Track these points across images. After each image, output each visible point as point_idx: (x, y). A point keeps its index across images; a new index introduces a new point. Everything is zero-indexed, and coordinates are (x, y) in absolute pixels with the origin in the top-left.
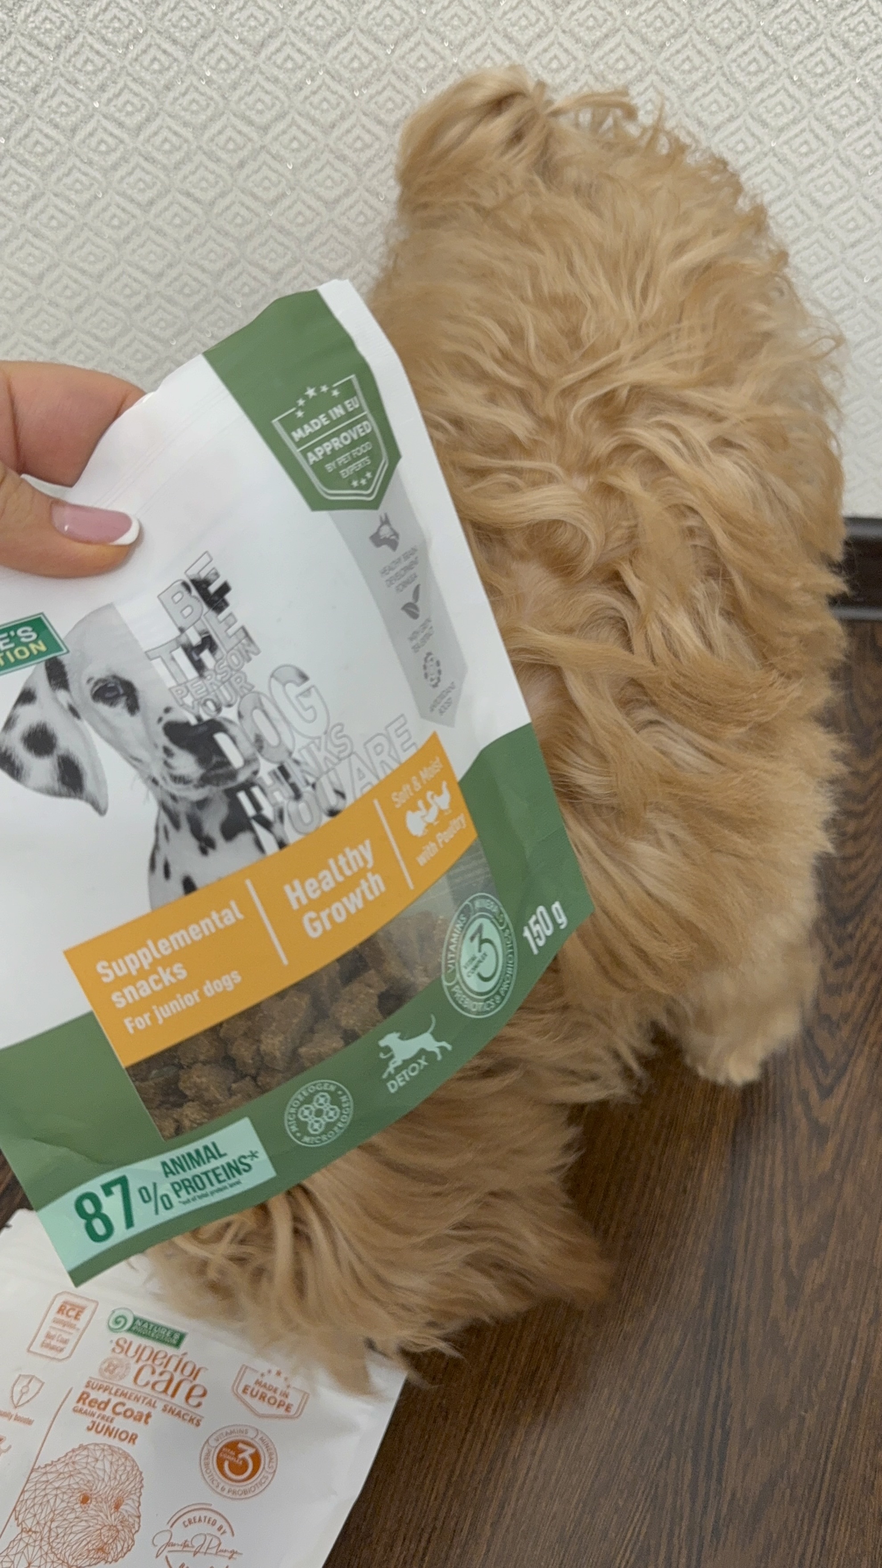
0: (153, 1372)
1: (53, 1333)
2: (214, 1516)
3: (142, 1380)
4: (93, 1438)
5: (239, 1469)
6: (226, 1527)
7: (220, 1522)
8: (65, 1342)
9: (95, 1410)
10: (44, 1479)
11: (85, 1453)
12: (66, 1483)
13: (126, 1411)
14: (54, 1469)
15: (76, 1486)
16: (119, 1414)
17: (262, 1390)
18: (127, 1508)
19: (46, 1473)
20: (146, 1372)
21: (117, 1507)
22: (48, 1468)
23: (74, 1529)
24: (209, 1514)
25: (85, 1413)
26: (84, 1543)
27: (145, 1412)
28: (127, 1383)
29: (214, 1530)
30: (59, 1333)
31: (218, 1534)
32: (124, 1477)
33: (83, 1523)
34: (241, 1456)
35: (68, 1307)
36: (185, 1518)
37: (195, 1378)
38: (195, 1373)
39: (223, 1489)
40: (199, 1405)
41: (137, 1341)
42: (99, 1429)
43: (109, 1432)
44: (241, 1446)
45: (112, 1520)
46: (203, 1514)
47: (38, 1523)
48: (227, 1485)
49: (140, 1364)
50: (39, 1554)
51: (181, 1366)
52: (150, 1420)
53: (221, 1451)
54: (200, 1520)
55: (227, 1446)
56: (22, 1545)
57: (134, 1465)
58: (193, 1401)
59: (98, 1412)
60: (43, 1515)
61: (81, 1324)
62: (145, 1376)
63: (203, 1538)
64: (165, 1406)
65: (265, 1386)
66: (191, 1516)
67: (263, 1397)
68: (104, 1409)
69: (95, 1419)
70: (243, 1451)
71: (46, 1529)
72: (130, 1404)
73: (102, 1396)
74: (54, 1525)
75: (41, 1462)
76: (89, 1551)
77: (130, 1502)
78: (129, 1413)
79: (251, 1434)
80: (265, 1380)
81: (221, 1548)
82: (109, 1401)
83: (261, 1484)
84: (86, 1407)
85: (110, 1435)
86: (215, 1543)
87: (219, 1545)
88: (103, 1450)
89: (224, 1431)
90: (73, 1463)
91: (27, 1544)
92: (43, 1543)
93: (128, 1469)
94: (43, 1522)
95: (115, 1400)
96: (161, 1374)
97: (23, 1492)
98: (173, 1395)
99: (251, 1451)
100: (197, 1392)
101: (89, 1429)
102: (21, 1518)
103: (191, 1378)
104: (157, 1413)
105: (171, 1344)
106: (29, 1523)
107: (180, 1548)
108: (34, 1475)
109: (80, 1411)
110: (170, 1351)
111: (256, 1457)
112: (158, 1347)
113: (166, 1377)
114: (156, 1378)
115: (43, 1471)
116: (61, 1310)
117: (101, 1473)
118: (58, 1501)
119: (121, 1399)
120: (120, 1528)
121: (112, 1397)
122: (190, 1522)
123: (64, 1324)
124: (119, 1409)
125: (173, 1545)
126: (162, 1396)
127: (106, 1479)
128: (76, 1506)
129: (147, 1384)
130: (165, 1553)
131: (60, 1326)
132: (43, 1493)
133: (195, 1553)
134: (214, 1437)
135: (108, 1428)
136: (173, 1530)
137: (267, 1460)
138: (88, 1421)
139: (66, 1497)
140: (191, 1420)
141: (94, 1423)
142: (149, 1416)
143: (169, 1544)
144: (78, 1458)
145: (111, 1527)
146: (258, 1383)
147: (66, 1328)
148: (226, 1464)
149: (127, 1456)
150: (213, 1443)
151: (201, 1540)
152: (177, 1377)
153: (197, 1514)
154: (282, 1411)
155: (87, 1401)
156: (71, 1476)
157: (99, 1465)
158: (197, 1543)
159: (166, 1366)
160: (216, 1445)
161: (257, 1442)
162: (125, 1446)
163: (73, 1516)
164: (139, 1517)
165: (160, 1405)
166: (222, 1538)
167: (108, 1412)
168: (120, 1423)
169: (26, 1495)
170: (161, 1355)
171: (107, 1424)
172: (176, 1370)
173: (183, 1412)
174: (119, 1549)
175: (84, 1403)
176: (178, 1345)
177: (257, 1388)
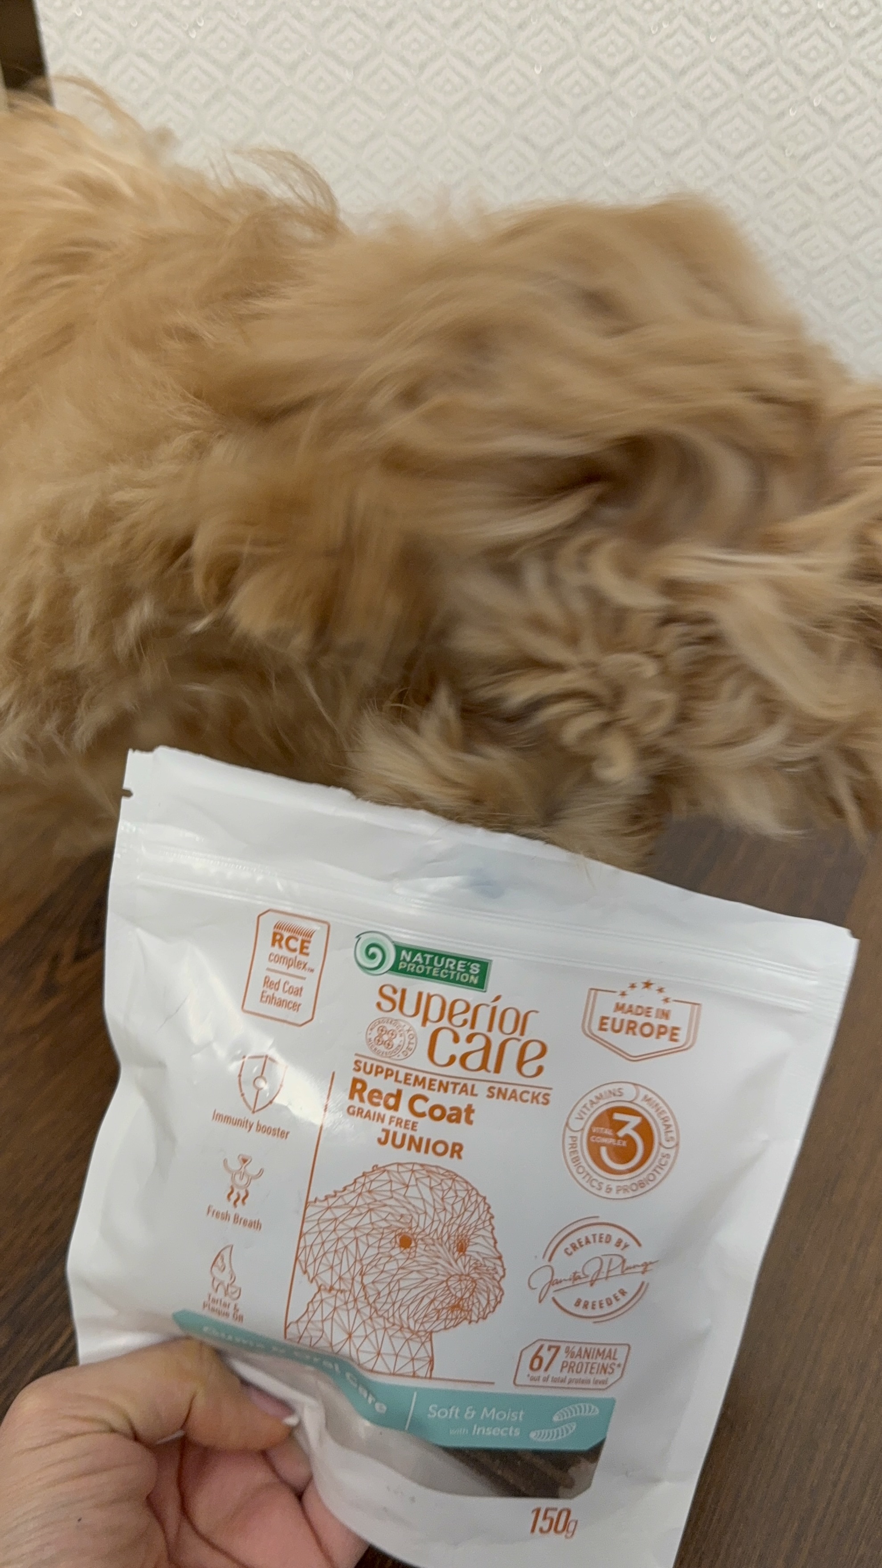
0: (456, 1039)
1: (274, 978)
2: (606, 1231)
3: (441, 1056)
4: (389, 1155)
5: (624, 1153)
6: (626, 1239)
7: (616, 1234)
8: (298, 992)
9: (381, 1109)
10: (329, 1215)
11: (385, 1176)
12: (366, 1220)
13: (433, 1109)
14: (340, 1202)
15: (384, 1224)
16: (422, 1115)
17: (629, 1017)
18: (477, 1248)
19: (329, 1208)
20: (445, 1037)
21: (462, 1249)
22: (331, 1201)
23: (403, 1284)
24: (598, 1230)
25: (368, 1115)
26: (426, 1301)
27: (463, 1107)
28: (419, 1061)
29: (611, 1248)
30: (284, 978)
31: (617, 1251)
32: (458, 1207)
33: (414, 1275)
34: (621, 1133)
35: (286, 935)
36: (567, 1244)
37: (522, 1034)
38: (521, 1022)
39: (609, 1190)
40: (540, 1070)
41: (415, 986)
42: (398, 1141)
43: (416, 1144)
44: (618, 1116)
45: (459, 1267)
46: (588, 1232)
47: (340, 1278)
48: (615, 1182)
49: (431, 1027)
50: (359, 1321)
51: (496, 1018)
52: (473, 1117)
53: (590, 1133)
54: (588, 1242)
55: (598, 1122)
56: (328, 1310)
57: (470, 1189)
58: (530, 1068)
59: (389, 1113)
60: (345, 1268)
61: (314, 958)
62: (445, 1047)
63: (598, 1261)
64: (490, 1089)
65: (630, 1010)
66: (573, 1239)
67: (631, 1028)
68: (396, 1108)
69: (386, 1125)
70: (624, 1124)
71: (357, 1287)
72: (436, 1097)
73: (388, 1086)
74: (367, 1280)
75: (319, 1192)
76: (438, 1311)
77: (480, 1240)
78: (437, 1113)
79: (629, 1093)
80: (627, 1001)
81: (627, 1265)
82: (399, 1092)
83: (661, 1166)
84: (367, 1106)
85: (418, 1149)
86: (617, 1261)
87: (624, 1261)
88: (413, 1171)
89: (586, 1101)
90: (370, 1192)
91: (335, 1309)
92: (360, 1305)
93: (462, 1194)
94: (348, 1276)
95: (408, 1092)
96: (470, 1039)
97: (301, 1235)
98: (497, 1070)
99: (635, 1121)
100: (533, 1050)
101: (382, 1142)
102: (310, 1270)
103: (517, 1034)
104: (481, 1103)
105: (469, 984)
106: (326, 1278)
107: (570, 1283)
108: (311, 1211)
109: (360, 1112)
110: (472, 996)
111: (645, 1129)
112: (451, 992)
113: (479, 1042)
114: (462, 1047)
115: (325, 1204)
116: (276, 939)
117: (419, 1204)
118: (363, 1247)
119: (418, 1090)
120: (476, 1276)
121: (401, 1086)
122: (574, 1247)
123: (290, 963)
124: (420, 1106)
125: (558, 1282)
126: (482, 1074)
127: (430, 1211)
128: (394, 1252)
129: (452, 1059)
130: (551, 1294)
131: (283, 968)
132: (333, 1236)
133: (592, 1283)
134: (575, 1114)
135: (412, 1139)
136: (553, 1263)
137: (662, 1128)
138: (376, 1129)
139: (372, 1240)
140: (535, 1098)
141: (387, 1132)
142: (470, 1110)
143: (552, 1283)
144: (374, 1185)
145: (461, 1277)
146: (619, 1008)
147: (292, 970)
148: (603, 1150)
149: (454, 1177)
150: (576, 1124)
151: (596, 1265)
152: (497, 1038)
153: (582, 1235)
154: (664, 1042)
155: (365, 1094)
156: (370, 1210)
157: (412, 1192)
158: (591, 1270)
159: (473, 1026)
160: (581, 1125)
161: (641, 1105)
162: (447, 1162)
163: (392, 1266)
164: (500, 1258)
165: (481, 1089)
166: (626, 1254)
167: (404, 1112)
168: (427, 1129)
169: (309, 1239)
170: (460, 1007)
171: (409, 1133)
172: (490, 1029)
173: (520, 1090)
174: (484, 1303)
175: (362, 1100)
176: (481, 985)
177: (619, 1015)
